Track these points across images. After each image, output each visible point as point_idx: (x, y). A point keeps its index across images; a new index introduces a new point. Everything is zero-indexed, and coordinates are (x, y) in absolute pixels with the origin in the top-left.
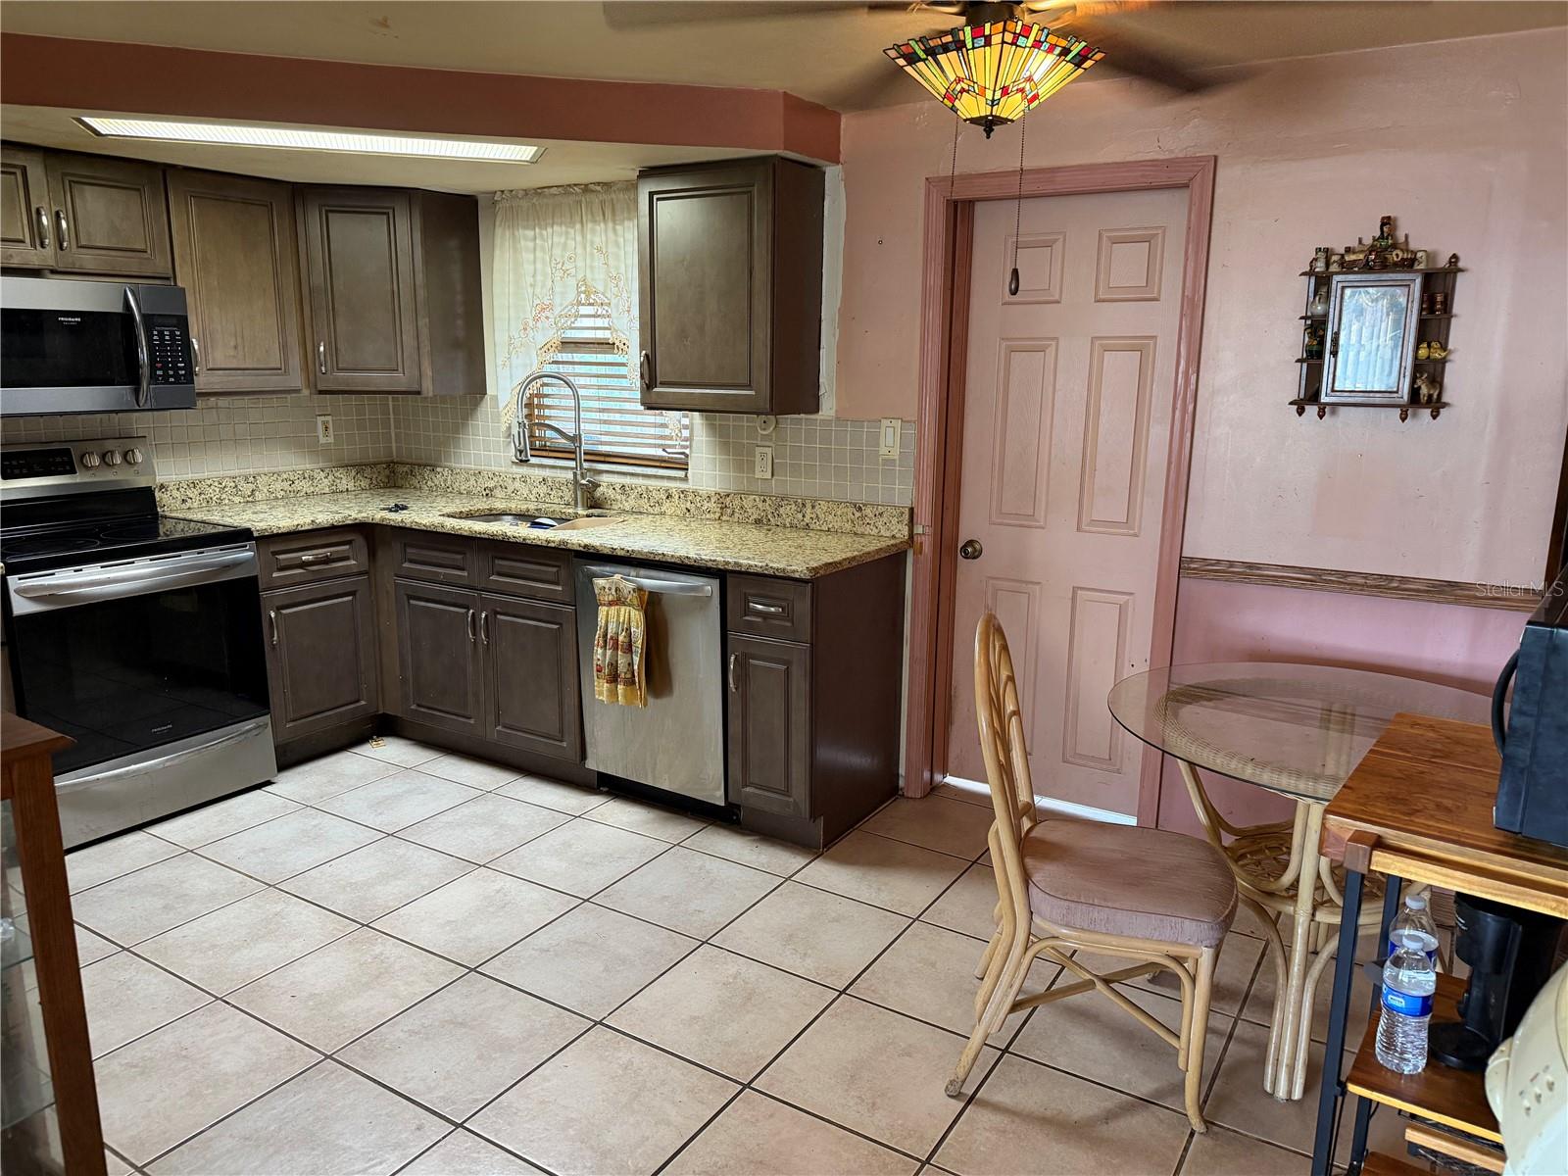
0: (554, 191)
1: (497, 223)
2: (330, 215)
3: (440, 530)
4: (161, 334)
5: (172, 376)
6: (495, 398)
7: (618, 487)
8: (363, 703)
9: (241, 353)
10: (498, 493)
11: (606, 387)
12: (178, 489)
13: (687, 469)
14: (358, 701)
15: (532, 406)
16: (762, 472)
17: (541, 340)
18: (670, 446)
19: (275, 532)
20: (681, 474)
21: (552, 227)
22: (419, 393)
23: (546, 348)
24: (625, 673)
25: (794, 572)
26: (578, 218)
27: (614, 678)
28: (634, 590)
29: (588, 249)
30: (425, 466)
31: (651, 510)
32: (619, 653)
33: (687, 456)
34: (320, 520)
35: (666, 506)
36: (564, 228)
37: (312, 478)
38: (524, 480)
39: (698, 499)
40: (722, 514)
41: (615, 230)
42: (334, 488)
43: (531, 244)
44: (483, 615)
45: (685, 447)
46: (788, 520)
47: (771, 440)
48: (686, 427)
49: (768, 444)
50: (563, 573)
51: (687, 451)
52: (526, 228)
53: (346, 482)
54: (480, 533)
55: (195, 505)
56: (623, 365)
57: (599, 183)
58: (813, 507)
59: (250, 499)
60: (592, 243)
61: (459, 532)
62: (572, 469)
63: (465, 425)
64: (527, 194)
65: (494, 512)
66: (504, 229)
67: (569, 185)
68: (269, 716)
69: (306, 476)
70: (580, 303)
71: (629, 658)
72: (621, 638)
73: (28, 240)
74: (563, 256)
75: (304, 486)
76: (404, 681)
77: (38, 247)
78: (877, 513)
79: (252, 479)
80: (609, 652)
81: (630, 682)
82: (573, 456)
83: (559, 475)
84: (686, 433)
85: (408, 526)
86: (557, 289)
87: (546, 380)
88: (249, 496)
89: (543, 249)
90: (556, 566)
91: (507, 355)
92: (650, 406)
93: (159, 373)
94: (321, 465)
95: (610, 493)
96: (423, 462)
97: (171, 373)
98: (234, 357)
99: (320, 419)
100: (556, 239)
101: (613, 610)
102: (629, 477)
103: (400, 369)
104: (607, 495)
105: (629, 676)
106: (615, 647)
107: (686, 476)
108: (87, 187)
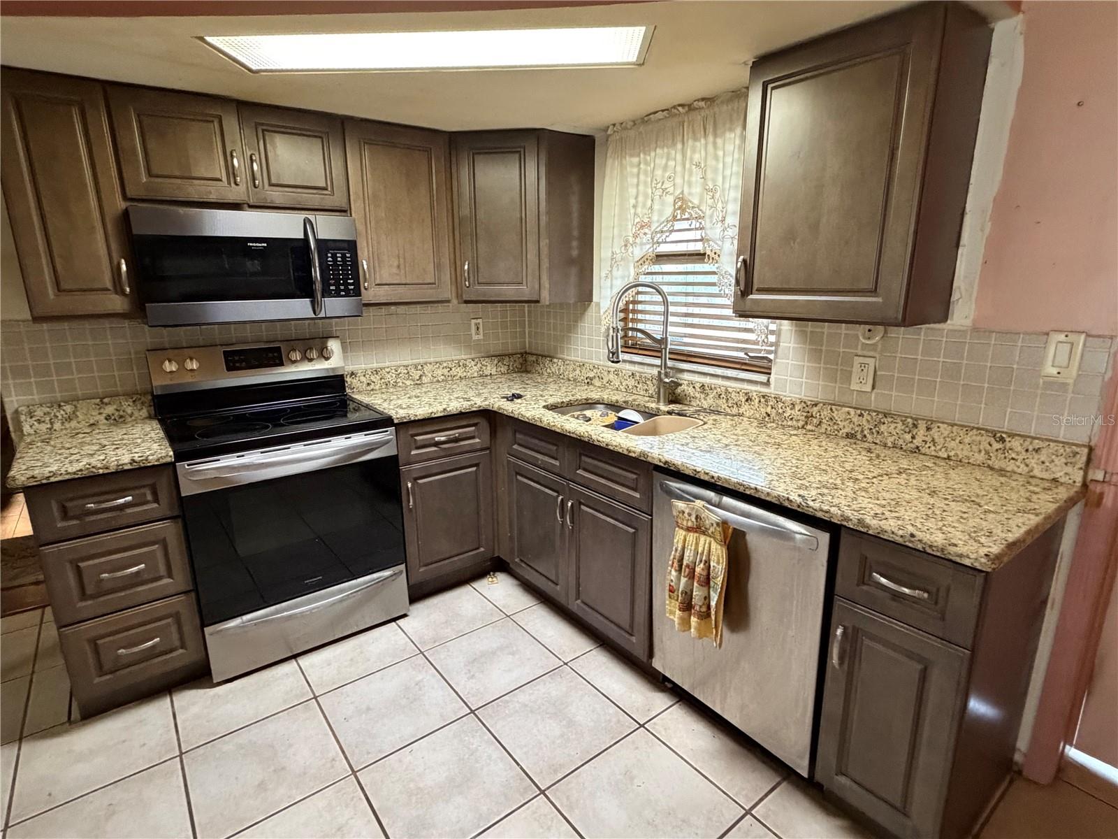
0: (660, 115)
1: (608, 155)
2: (475, 156)
3: (539, 424)
4: (334, 256)
5: (343, 290)
6: (598, 304)
7: (698, 386)
8: (482, 549)
9: (403, 271)
10: (597, 382)
11: (694, 294)
12: (364, 376)
13: (770, 374)
14: (478, 548)
15: (627, 312)
16: (860, 383)
17: (638, 252)
18: (753, 351)
19: (412, 419)
20: (763, 378)
21: (655, 151)
22: (538, 302)
23: (643, 260)
24: (701, 607)
25: (961, 556)
26: (679, 138)
27: (687, 606)
28: (718, 524)
29: (687, 166)
30: (546, 357)
31: (728, 410)
32: (695, 584)
33: (770, 361)
34: (451, 408)
35: (745, 408)
36: (666, 150)
37: (465, 366)
38: (617, 372)
39: (780, 405)
40: (806, 423)
41: (715, 144)
42: (481, 372)
43: (635, 170)
44: (570, 504)
45: (770, 352)
46: (891, 439)
47: (875, 350)
48: (772, 332)
49: (871, 354)
50: (642, 481)
51: (771, 357)
52: (632, 156)
53: (490, 369)
54: (569, 432)
55: (377, 387)
56: (714, 273)
57: (703, 99)
58: (928, 429)
59: (418, 382)
60: (691, 159)
61: (553, 429)
62: (657, 366)
63: (576, 326)
64: (635, 124)
65: (590, 401)
66: (614, 159)
67: (674, 107)
68: (404, 565)
69: (461, 364)
70: (675, 218)
71: (706, 592)
72: (698, 570)
73: (224, 179)
74: (663, 177)
75: (460, 372)
76: (511, 538)
77: (233, 185)
78: (1031, 448)
79: (420, 367)
80: (683, 580)
81: (705, 615)
82: (659, 355)
83: (646, 370)
84: (772, 338)
85: (516, 416)
86: (656, 207)
87: (640, 289)
88: (418, 380)
89: (646, 172)
90: (635, 474)
91: (610, 269)
92: (742, 314)
93: (332, 288)
94: (473, 356)
95: (690, 390)
96: (546, 353)
97: (342, 287)
98: (397, 274)
99: (473, 321)
100: (657, 161)
101: (691, 537)
102: (708, 377)
103: (524, 283)
104: (687, 393)
105: (704, 609)
106: (692, 575)
107: (768, 381)
108: (276, 134)
